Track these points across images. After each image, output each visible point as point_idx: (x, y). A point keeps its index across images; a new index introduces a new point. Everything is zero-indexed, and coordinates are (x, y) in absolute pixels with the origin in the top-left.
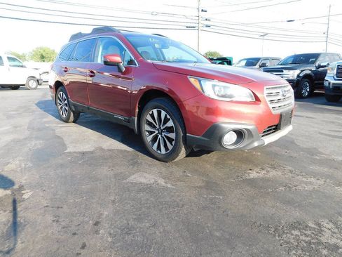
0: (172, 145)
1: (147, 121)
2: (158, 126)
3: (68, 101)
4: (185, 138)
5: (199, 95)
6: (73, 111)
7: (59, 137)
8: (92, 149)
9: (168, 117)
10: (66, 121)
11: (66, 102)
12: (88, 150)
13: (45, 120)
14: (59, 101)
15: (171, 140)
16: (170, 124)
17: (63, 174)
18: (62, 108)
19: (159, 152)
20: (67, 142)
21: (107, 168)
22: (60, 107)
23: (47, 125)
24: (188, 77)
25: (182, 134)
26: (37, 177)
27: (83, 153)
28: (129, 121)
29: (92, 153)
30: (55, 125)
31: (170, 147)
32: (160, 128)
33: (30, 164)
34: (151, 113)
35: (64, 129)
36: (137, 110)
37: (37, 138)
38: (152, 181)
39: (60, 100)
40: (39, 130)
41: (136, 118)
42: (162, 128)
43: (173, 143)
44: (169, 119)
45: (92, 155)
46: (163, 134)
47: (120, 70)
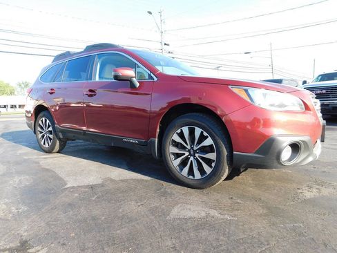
0: (211, 167)
1: (174, 141)
2: (189, 147)
3: (54, 128)
4: (231, 157)
5: (247, 106)
6: (60, 139)
7: (47, 170)
8: (100, 181)
9: (205, 134)
10: (50, 151)
11: (50, 129)
12: (95, 183)
13: (20, 152)
14: (39, 129)
15: (209, 162)
16: (209, 142)
17: (79, 217)
18: (43, 136)
19: (191, 177)
20: (62, 175)
21: (133, 203)
22: (40, 136)
23: (25, 158)
24: (230, 87)
25: (225, 153)
26: (43, 224)
27: (92, 187)
28: (145, 144)
29: (102, 185)
30: (35, 157)
31: (208, 170)
32: (192, 148)
33: (23, 208)
34: (179, 131)
35: (50, 161)
36: (158, 130)
37: (19, 173)
38: (203, 214)
39: (42, 128)
40: (17, 163)
41: (157, 139)
42: (195, 148)
43: (213, 164)
44: (207, 137)
45: (103, 189)
46: (197, 155)
47: (133, 86)
